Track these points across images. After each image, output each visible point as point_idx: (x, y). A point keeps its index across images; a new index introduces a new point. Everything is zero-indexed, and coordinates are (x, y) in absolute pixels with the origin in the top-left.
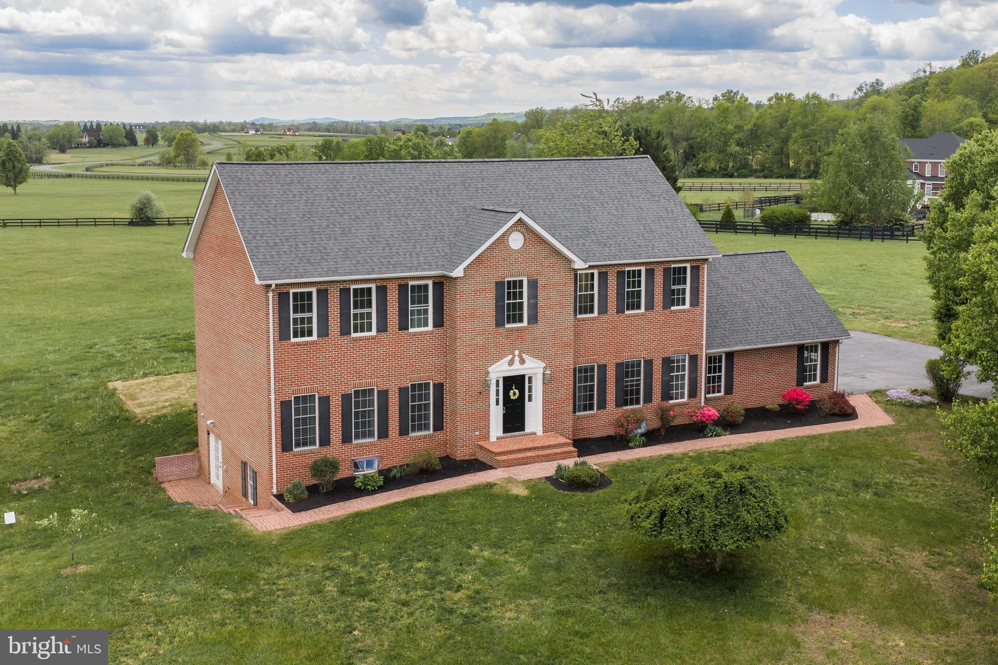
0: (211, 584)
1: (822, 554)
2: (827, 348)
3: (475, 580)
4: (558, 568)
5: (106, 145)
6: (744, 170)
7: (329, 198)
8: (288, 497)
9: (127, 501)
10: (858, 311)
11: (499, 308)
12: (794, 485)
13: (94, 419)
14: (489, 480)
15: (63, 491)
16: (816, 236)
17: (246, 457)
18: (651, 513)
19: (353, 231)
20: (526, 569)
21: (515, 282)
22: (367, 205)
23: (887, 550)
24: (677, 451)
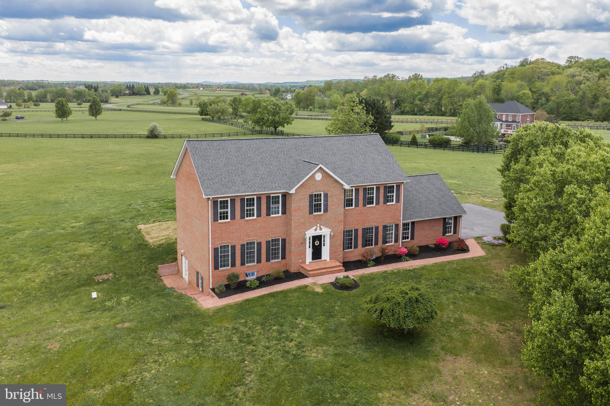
0: (183, 335)
1: (452, 325)
2: (456, 219)
3: (299, 336)
4: (335, 331)
5: (136, 94)
6: (421, 112)
7: (236, 156)
8: (216, 290)
9: (146, 286)
10: (471, 193)
11: (311, 206)
12: (440, 288)
13: (131, 244)
14: (305, 284)
15: (118, 280)
16: (453, 150)
17: (198, 270)
18: (376, 310)
19: (247, 172)
20: (321, 331)
21: (318, 194)
22: (253, 159)
23: (481, 323)
24: (389, 269)
